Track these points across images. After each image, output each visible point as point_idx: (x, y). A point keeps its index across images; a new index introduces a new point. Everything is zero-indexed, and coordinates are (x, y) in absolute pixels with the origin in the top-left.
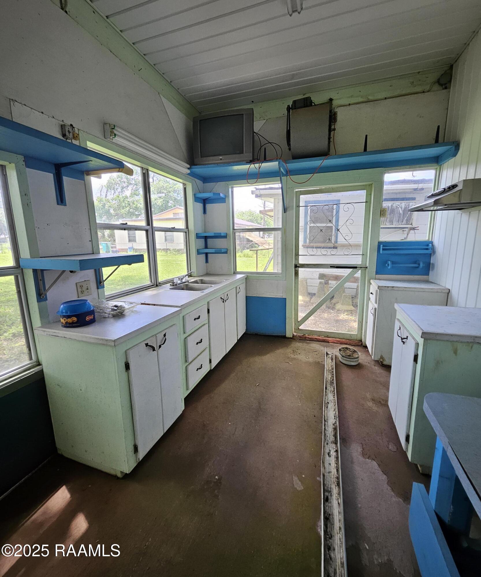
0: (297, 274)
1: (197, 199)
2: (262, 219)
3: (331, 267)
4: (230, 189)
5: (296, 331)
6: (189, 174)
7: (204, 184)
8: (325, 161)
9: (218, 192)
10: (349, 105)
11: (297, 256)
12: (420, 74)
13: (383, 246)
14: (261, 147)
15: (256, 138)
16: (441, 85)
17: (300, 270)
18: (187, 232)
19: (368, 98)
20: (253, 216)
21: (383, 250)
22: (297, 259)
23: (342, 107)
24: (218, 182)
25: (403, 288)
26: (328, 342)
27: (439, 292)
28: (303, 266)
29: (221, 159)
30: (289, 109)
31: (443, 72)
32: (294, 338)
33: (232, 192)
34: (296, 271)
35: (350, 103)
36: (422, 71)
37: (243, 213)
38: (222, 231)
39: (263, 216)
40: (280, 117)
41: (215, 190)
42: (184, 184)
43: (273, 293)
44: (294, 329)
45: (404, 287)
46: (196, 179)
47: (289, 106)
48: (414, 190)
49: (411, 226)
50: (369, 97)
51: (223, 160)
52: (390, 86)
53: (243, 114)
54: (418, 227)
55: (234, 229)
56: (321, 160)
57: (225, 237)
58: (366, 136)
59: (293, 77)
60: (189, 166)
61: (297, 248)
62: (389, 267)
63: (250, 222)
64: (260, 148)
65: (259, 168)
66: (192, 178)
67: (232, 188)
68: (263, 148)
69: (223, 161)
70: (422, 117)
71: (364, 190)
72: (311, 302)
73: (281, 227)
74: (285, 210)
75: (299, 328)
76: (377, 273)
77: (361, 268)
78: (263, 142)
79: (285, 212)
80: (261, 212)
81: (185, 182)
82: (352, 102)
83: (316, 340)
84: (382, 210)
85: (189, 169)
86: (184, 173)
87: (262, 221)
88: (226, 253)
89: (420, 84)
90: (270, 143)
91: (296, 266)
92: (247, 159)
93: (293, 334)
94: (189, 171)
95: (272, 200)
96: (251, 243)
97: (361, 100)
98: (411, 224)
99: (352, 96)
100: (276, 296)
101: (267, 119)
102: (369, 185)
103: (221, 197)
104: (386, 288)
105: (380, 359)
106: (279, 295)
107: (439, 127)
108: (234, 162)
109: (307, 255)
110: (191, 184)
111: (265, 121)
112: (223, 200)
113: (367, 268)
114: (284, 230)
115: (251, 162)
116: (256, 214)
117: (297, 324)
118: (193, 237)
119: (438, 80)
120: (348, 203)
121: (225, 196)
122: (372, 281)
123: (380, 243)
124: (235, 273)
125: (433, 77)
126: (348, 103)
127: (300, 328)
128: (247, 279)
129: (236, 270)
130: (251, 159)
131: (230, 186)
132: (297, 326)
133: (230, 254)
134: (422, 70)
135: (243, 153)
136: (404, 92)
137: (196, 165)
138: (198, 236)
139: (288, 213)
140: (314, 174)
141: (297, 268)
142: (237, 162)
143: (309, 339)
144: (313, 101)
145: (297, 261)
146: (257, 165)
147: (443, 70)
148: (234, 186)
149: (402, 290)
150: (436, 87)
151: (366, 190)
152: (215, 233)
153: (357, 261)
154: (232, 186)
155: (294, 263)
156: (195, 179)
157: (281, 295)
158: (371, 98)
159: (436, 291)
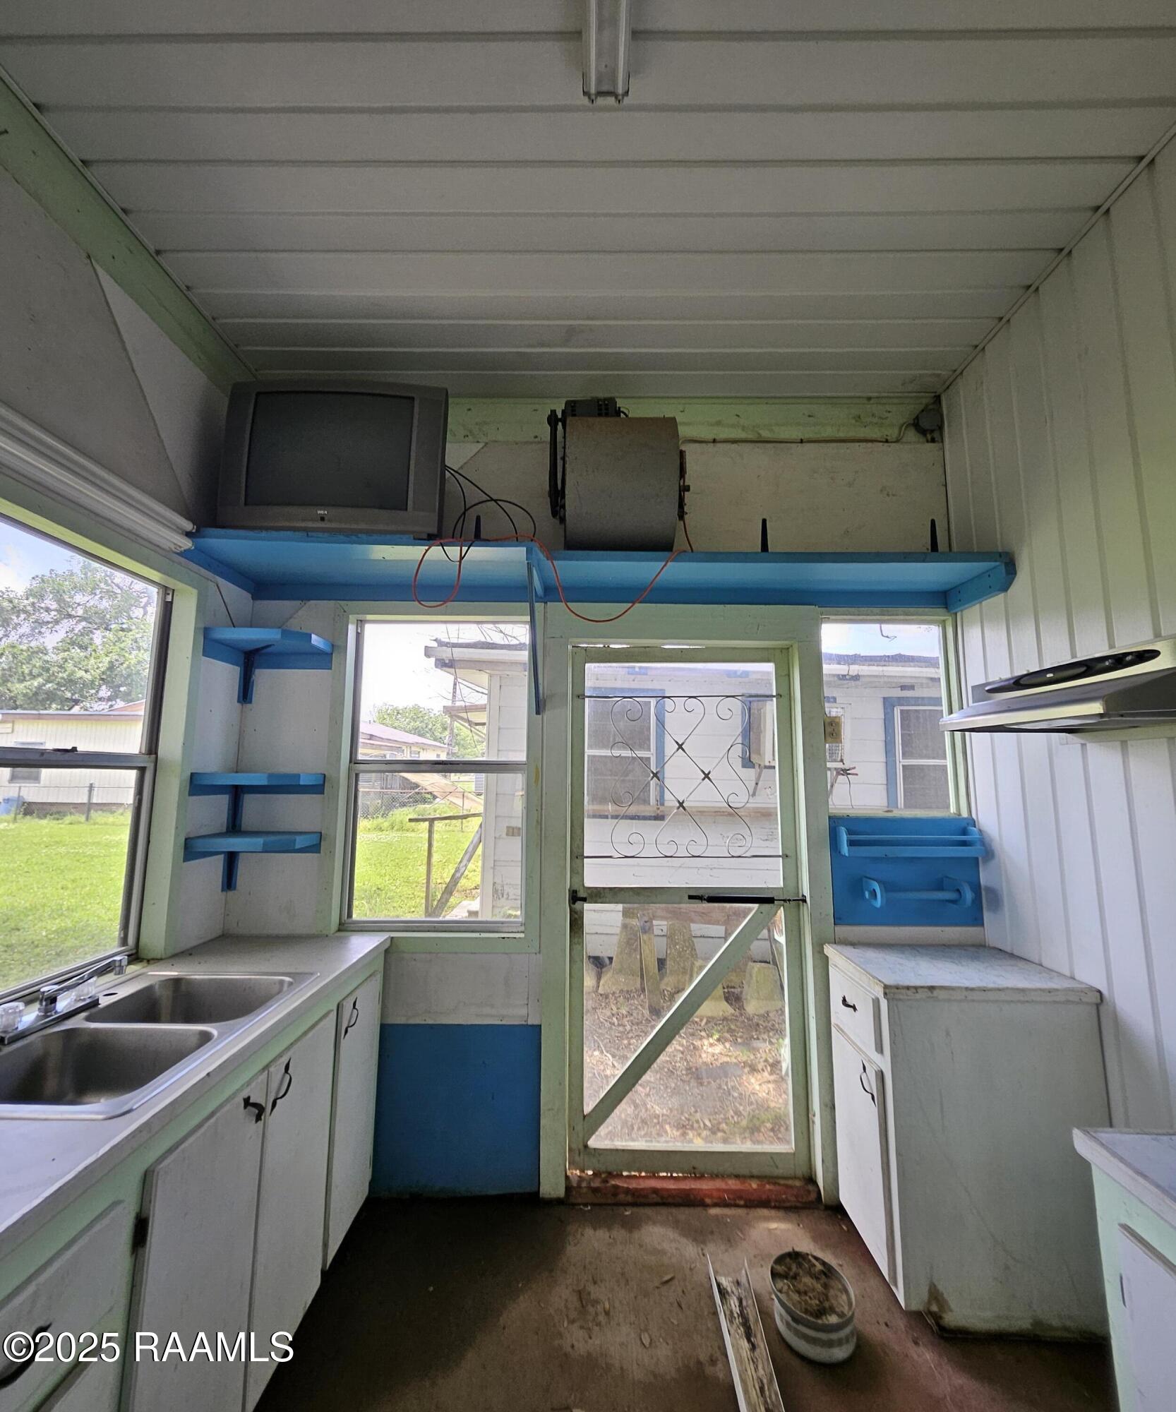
0: (576, 923)
1: (210, 645)
2: (445, 729)
3: (691, 897)
4: (352, 629)
5: (577, 1158)
6: (185, 554)
7: (258, 602)
8: (670, 564)
9: (304, 631)
10: (714, 441)
11: (578, 861)
12: (872, 402)
13: (849, 832)
14: (466, 510)
15: (451, 485)
16: (923, 432)
17: (591, 911)
18: (150, 767)
19: (759, 434)
20: (422, 722)
21: (852, 843)
22: (578, 871)
23: (697, 445)
24: (309, 600)
25: (965, 993)
26: (703, 1205)
27: (1073, 1002)
28: (599, 895)
29: (322, 519)
30: (553, 420)
31: (922, 407)
32: (572, 1200)
33: (359, 637)
34: (576, 913)
35: (717, 438)
36: (878, 398)
37: (398, 713)
38: (305, 765)
39: (449, 722)
40: (526, 443)
41: (295, 625)
42: (165, 590)
43: (492, 1006)
44: (570, 1149)
45: (967, 989)
46: (221, 581)
47: (553, 412)
48: (840, 679)
49: (839, 765)
50: (761, 432)
51: (330, 521)
52: (809, 416)
53: (413, 399)
54: (854, 768)
55: (353, 760)
56: (656, 560)
57: (318, 788)
58: (764, 521)
59: (570, 334)
60: (189, 526)
61: (579, 832)
62: (878, 903)
63: (414, 734)
64: (464, 513)
65: (462, 558)
66: (203, 571)
67: (361, 623)
68: (472, 515)
69: (334, 525)
70: (893, 495)
71: (768, 661)
72: (601, 991)
73: (521, 757)
74: (539, 704)
75: (586, 1146)
76: (838, 920)
77: (784, 900)
78: (473, 496)
79: (538, 713)
80: (447, 710)
81: (171, 583)
82: (722, 436)
83: (655, 1198)
84: (828, 720)
85: (188, 534)
86: (166, 545)
87: (447, 733)
88: (315, 848)
89: (876, 424)
90: (496, 501)
91: (575, 897)
92: (417, 528)
93: (567, 1177)
94: (187, 544)
95: (484, 678)
96: (413, 792)
97: (743, 435)
98: (842, 761)
99: (719, 423)
100: (503, 1017)
101: (486, 444)
102: (781, 650)
103: (314, 647)
104: (909, 992)
105: (929, 1303)
106: (514, 1013)
107: (933, 522)
108: (369, 532)
109: (610, 857)
110: (195, 592)
111: (481, 445)
112: (323, 659)
113: (804, 901)
114: (534, 770)
115: (433, 538)
116: (432, 715)
117: (579, 1128)
118: (171, 788)
119: (914, 419)
120: (728, 697)
121: (333, 645)
122: (829, 950)
123: (836, 822)
124: (347, 927)
125: (901, 414)
126: (710, 437)
127: (593, 1143)
128: (390, 953)
129: (350, 915)
130: (434, 530)
131: (352, 618)
132: (581, 1135)
133: (332, 853)
134: (876, 395)
135: (406, 509)
136: (842, 435)
137: (223, 527)
138: (197, 785)
139: (547, 715)
140: (634, 603)
141: (578, 905)
142: (380, 532)
143: (629, 1199)
144: (622, 409)
145: (576, 880)
146: (454, 551)
147: (921, 404)
148: (369, 617)
149: (960, 1001)
150: (912, 435)
151: (774, 662)
152: (271, 776)
153: (771, 877)
154: (361, 617)
155: (568, 886)
156: (217, 577)
157: (523, 1011)
158: (766, 434)
159: (1061, 998)
